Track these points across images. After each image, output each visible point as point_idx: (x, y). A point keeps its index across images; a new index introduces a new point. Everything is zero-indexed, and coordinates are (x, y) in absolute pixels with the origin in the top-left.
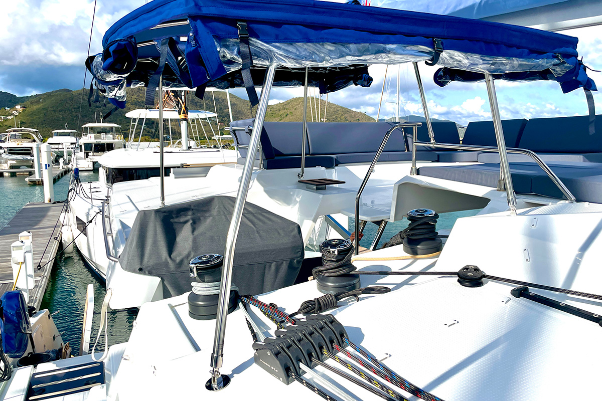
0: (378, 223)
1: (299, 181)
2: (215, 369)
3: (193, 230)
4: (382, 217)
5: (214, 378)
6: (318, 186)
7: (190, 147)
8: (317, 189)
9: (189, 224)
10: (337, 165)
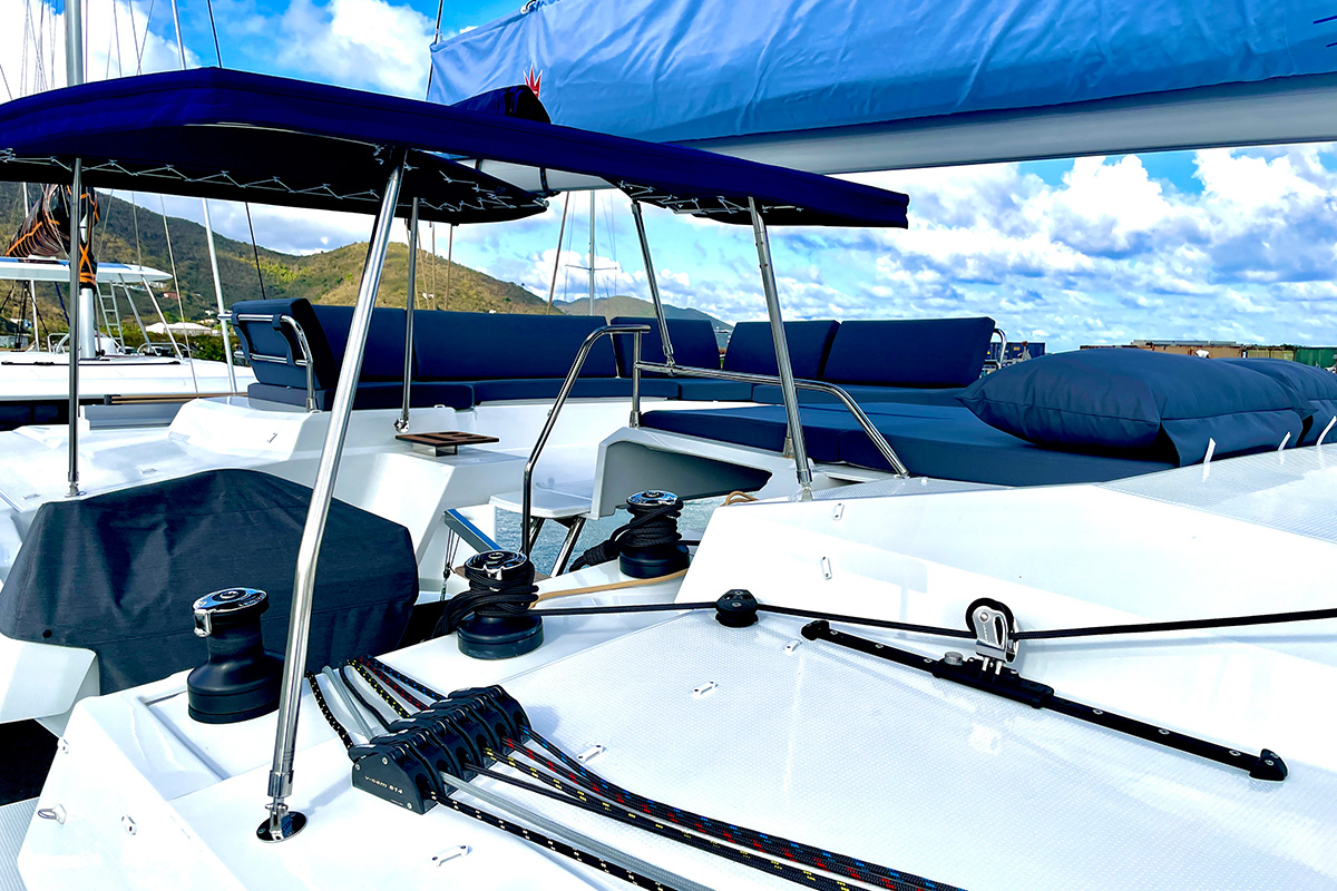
0: (568, 522)
1: (397, 437)
2: (278, 801)
3: (171, 545)
4: (576, 510)
5: (276, 817)
6: (439, 449)
7: (102, 353)
8: (439, 454)
9: (160, 531)
10: (478, 404)
